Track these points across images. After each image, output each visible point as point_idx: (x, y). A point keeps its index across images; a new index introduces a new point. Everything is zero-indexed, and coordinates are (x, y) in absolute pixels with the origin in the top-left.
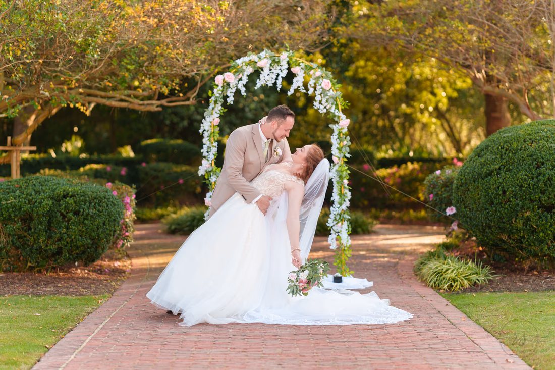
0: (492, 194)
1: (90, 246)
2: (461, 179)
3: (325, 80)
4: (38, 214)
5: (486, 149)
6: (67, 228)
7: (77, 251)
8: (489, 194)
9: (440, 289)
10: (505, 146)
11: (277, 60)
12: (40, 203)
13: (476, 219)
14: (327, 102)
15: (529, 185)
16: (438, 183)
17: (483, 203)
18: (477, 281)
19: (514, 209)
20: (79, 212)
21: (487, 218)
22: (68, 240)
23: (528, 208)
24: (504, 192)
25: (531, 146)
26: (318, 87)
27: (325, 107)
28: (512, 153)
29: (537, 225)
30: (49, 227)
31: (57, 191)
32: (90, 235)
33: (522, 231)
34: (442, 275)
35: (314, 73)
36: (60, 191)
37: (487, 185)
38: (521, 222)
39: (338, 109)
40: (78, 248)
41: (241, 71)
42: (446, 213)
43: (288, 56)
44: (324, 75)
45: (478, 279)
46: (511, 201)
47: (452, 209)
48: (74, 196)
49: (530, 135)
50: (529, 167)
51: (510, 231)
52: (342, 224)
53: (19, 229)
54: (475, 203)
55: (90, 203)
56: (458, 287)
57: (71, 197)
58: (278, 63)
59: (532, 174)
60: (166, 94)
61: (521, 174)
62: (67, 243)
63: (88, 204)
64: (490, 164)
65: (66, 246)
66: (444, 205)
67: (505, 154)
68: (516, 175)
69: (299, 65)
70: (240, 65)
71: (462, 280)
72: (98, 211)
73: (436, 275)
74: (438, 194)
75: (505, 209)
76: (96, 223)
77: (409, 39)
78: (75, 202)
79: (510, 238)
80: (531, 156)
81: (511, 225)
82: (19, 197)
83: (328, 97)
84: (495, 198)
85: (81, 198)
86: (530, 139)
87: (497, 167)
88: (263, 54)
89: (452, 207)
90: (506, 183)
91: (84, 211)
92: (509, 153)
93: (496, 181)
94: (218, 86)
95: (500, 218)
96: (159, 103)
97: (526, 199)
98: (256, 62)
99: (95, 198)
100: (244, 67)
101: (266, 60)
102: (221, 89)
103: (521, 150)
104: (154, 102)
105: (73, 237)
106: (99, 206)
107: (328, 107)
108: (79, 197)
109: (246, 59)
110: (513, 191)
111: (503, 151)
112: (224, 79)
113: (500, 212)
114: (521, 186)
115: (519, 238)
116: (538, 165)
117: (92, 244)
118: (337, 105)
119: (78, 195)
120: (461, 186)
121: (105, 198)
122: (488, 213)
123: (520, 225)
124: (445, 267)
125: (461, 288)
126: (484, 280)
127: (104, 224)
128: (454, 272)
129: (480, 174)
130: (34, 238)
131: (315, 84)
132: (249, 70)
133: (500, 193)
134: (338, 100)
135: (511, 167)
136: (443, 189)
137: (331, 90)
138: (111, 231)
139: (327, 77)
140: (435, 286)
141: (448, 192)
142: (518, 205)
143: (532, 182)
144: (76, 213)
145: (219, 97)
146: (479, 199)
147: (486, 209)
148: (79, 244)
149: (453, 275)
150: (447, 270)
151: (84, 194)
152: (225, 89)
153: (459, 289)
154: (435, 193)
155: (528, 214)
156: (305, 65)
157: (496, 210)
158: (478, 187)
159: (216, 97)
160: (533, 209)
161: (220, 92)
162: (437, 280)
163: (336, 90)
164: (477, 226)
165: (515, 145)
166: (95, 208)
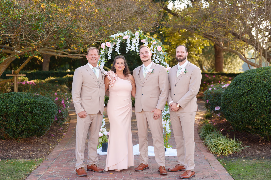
0: (244, 105)
1: (38, 129)
2: (227, 96)
3: (158, 46)
4: (10, 114)
5: (239, 81)
6: (26, 120)
7: (32, 132)
8: (242, 105)
9: (217, 154)
10: (250, 80)
11: (133, 36)
12: (12, 108)
13: (235, 117)
14: (159, 57)
15: (264, 101)
16: (211, 95)
17: (239, 110)
18: (236, 151)
19: (256, 114)
20: (33, 112)
21: (241, 117)
22: (27, 126)
23: (264, 114)
24: (251, 105)
25: (264, 80)
26: (155, 50)
27: (158, 60)
28: (254, 84)
29: (268, 122)
30: (17, 120)
31: (21, 101)
32: (38, 124)
33: (260, 125)
34: (218, 147)
35: (153, 43)
36: (23, 102)
37: (241, 101)
38: (260, 120)
39: (165, 61)
40: (32, 130)
41: (115, 42)
42: (215, 109)
43: (139, 34)
44: (158, 44)
45: (236, 150)
46: (254, 110)
47: (218, 108)
48: (30, 104)
49: (263, 74)
50: (264, 92)
51: (253, 124)
52: (167, 121)
53: (1, 121)
54: (234, 109)
55: (38, 108)
56: (226, 154)
57: (28, 104)
58: (134, 37)
59: (266, 95)
60: (82, 51)
61: (260, 96)
62: (26, 128)
63: (37, 108)
64: (242, 90)
65: (26, 129)
66: (214, 105)
67: (250, 84)
68: (257, 96)
69: (144, 38)
70: (115, 38)
71: (228, 150)
72: (43, 111)
73: (215, 146)
74: (211, 100)
75: (251, 113)
76: (41, 118)
77: (194, 27)
78: (30, 107)
79: (252, 128)
80: (265, 86)
81: (254, 122)
82: (2, 104)
83: (159, 55)
84: (246, 108)
85: (34, 105)
86: (263, 77)
87: (247, 91)
88: (126, 33)
89: (218, 107)
90: (252, 100)
91: (35, 112)
92: (252, 84)
93: (246, 99)
94: (102, 49)
95: (248, 118)
96: (81, 55)
97: (262, 109)
98: (123, 37)
99: (42, 105)
100: (116, 39)
101: (127, 36)
102: (104, 51)
103: (259, 83)
104: (79, 55)
105: (29, 125)
106: (43, 109)
107: (160, 60)
108: (33, 105)
109: (117, 35)
110: (255, 105)
111: (249, 83)
112: (106, 46)
113: (248, 115)
114: (260, 102)
115: (257, 128)
116: (268, 91)
117: (40, 128)
118: (164, 59)
119: (32, 103)
120: (226, 99)
121: (47, 104)
122: (242, 115)
123: (259, 122)
124: (219, 142)
125: (228, 154)
126: (240, 150)
127: (46, 118)
128: (224, 145)
129: (237, 95)
130: (9, 125)
131: (153, 48)
132: (119, 41)
133: (249, 105)
134: (165, 57)
135: (254, 92)
136: (214, 98)
137: (162, 52)
138: (49, 121)
139: (160, 45)
140: (214, 153)
141: (216, 99)
142: (258, 112)
143: (266, 100)
144: (31, 113)
145: (103, 55)
146: (237, 107)
147: (240, 113)
148: (32, 128)
149: (224, 147)
150: (220, 144)
151: (36, 103)
152: (106, 51)
153: (227, 155)
154: (210, 99)
155: (263, 116)
156: (148, 38)
157: (246, 114)
158: (236, 101)
159: (102, 54)
160: (266, 114)
161: (104, 52)
162: (215, 149)
163: (164, 52)
164: (235, 121)
165: (255, 80)
166: (41, 110)
